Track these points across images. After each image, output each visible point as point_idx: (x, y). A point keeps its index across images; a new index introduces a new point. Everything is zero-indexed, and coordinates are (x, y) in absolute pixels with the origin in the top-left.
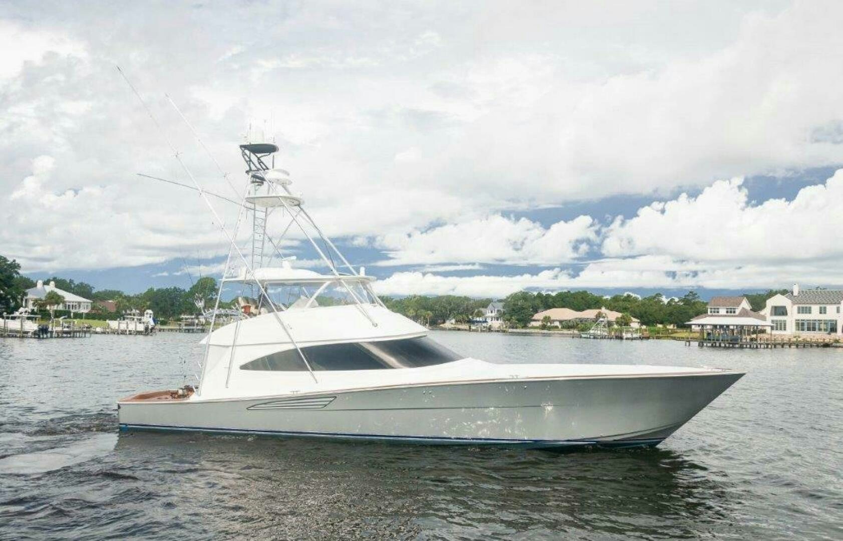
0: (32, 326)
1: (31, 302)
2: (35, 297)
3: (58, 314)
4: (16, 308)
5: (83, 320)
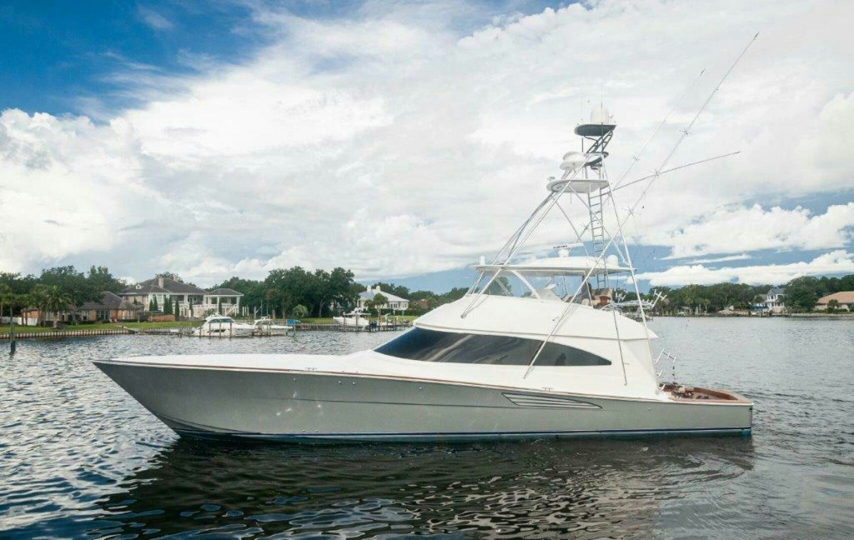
0: (364, 322)
1: (362, 303)
2: (366, 299)
3: (384, 312)
4: (352, 309)
5: (403, 317)
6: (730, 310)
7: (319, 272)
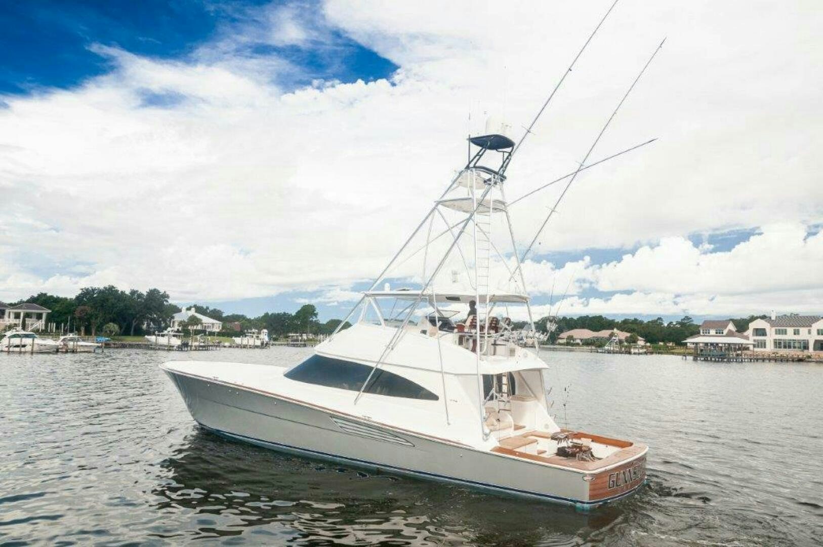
0: (176, 342)
1: (176, 324)
2: (180, 319)
3: (197, 332)
4: (166, 328)
5: (215, 337)
7: (133, 292)
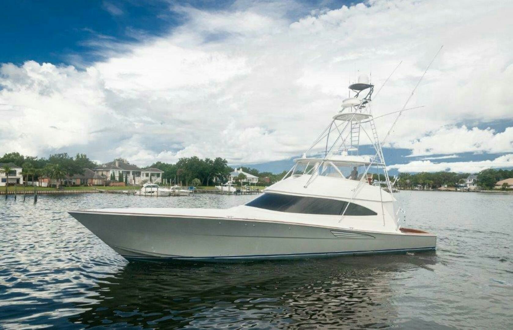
0: (233, 189)
2: (234, 176)
3: (244, 184)
5: (255, 187)
6: (445, 187)
7: (207, 160)
